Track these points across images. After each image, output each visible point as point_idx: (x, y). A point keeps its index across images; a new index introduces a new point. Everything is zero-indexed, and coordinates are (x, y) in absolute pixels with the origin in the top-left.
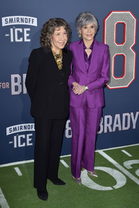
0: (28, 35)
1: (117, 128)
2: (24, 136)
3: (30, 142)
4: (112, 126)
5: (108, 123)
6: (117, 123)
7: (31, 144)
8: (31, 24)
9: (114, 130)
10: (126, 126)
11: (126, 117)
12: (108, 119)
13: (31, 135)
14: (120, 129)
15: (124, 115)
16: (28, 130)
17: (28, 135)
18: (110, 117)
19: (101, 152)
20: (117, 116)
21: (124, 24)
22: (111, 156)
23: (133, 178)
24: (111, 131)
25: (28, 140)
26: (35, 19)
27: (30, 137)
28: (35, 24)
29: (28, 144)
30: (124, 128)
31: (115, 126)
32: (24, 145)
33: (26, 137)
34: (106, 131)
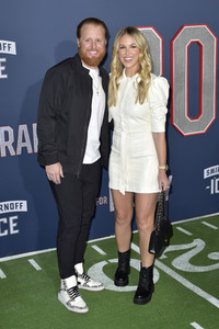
0: (3, 68)
2: (5, 220)
3: (15, 228)
7: (17, 231)
8: (6, 51)
13: (16, 217)
16: (10, 211)
17: (11, 219)
23: (168, 271)
25: (12, 225)
26: (13, 44)
27: (14, 221)
28: (13, 51)
29: (12, 232)
32: (6, 233)
33: (8, 220)
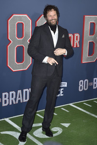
1: (19, 101)
4: (15, 99)
5: (12, 97)
6: (19, 97)
9: (17, 102)
10: (26, 99)
11: (26, 92)
12: (13, 94)
14: (21, 101)
15: (24, 90)
18: (14, 92)
19: (7, 120)
20: (19, 92)
21: (22, 23)
22: (14, 123)
24: (14, 103)
30: (25, 101)
31: (18, 99)
34: (11, 103)
